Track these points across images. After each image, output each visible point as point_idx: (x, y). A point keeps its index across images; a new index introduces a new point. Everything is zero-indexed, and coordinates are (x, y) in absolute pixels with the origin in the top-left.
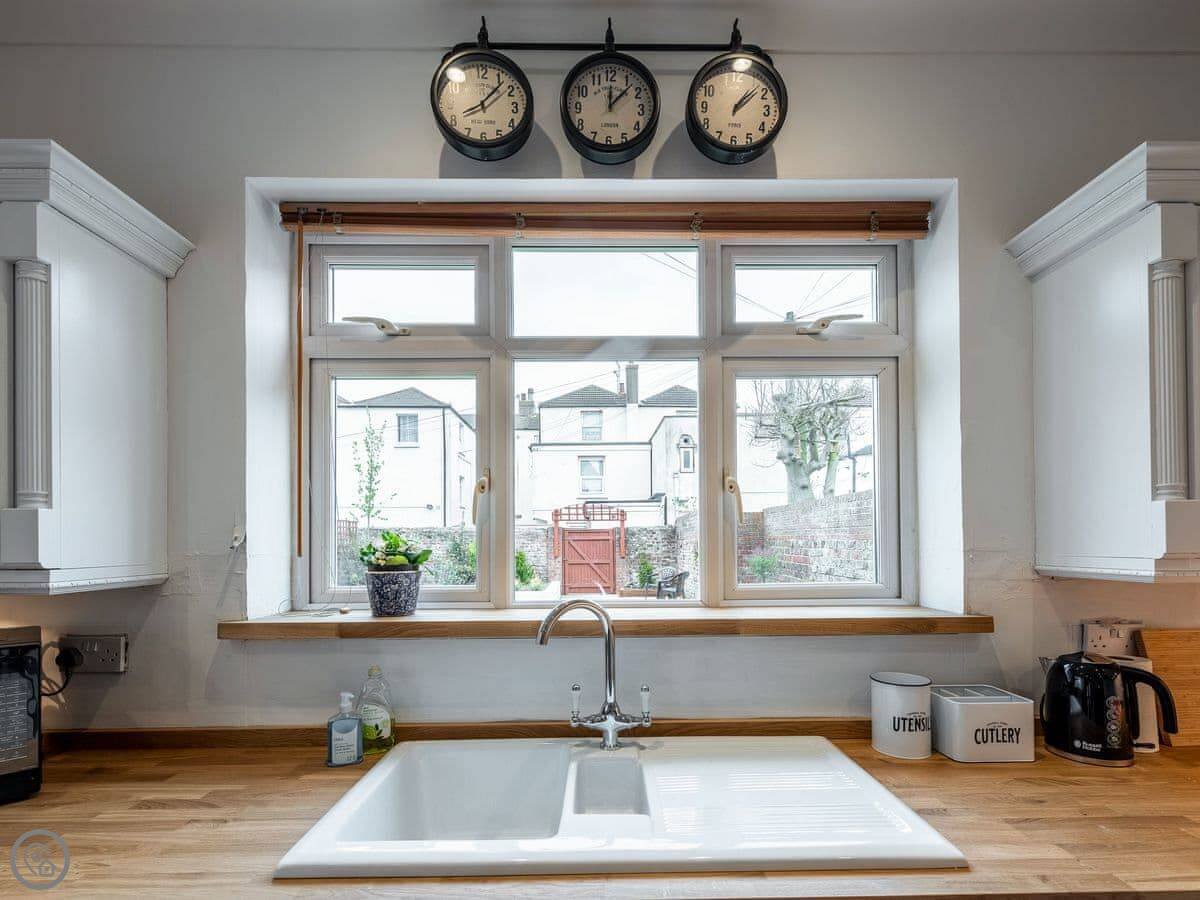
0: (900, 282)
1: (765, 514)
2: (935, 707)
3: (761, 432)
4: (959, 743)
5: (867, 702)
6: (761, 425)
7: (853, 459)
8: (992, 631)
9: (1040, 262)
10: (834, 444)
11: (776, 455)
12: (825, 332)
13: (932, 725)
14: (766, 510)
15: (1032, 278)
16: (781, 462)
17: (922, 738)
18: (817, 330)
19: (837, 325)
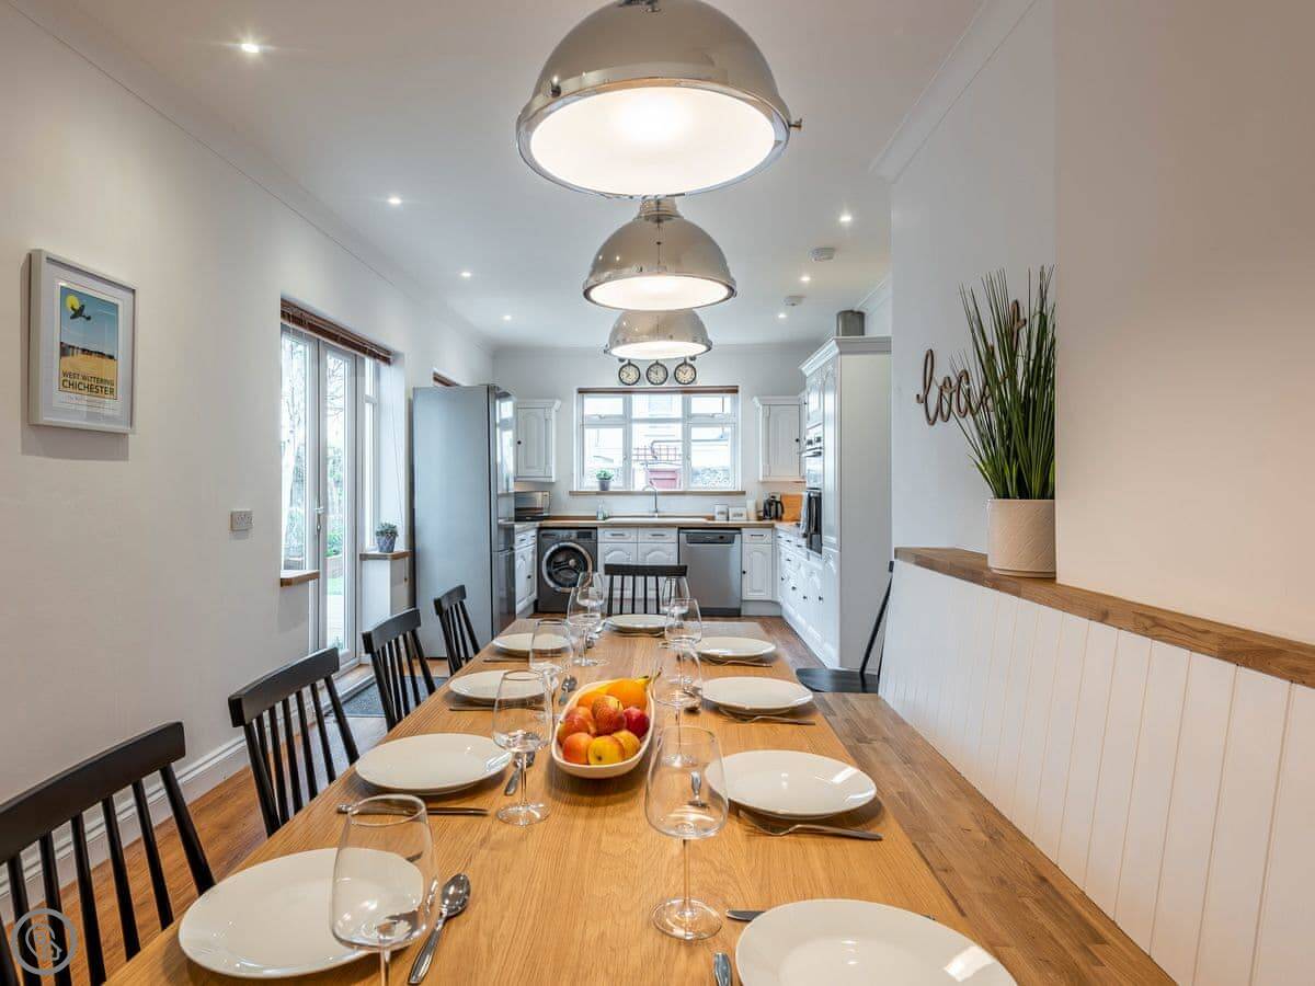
17: (724, 517)
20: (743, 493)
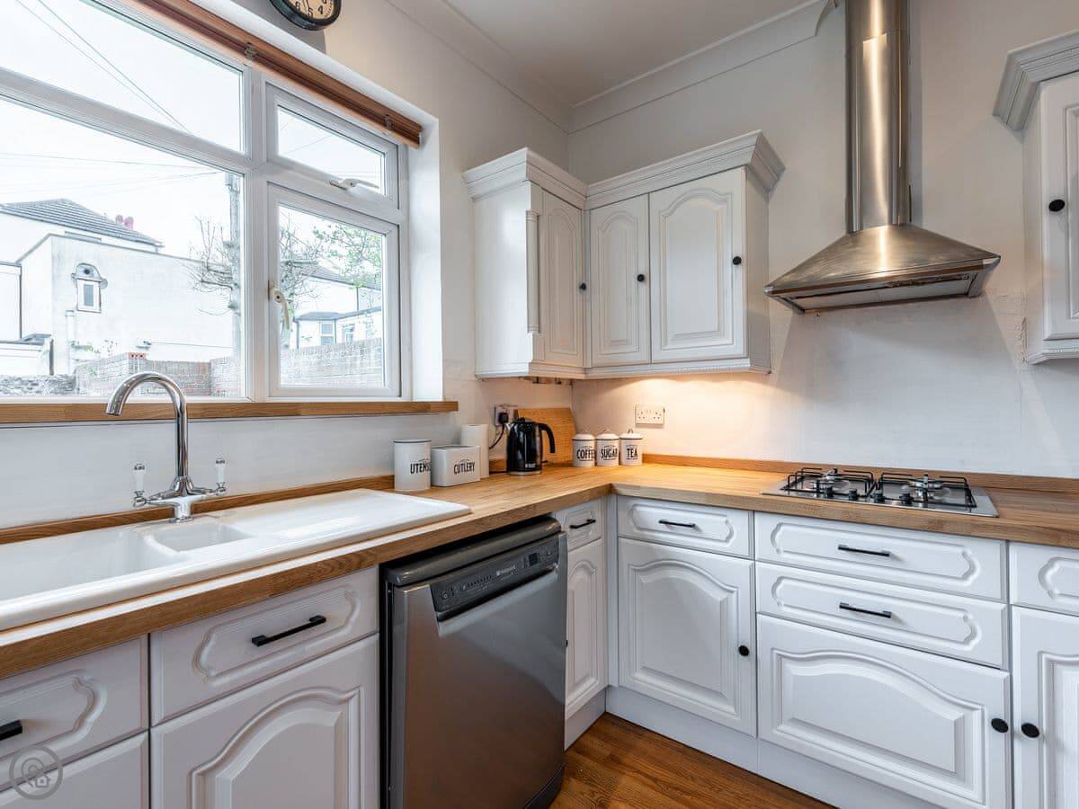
0: (401, 173)
1: (212, 365)
2: (432, 456)
3: (208, 276)
4: (446, 475)
5: (392, 464)
6: (209, 270)
7: (297, 322)
8: (457, 410)
9: (479, 191)
10: (290, 302)
11: (227, 304)
12: (351, 190)
13: (429, 466)
14: (216, 361)
15: (474, 199)
16: (231, 311)
17: (427, 474)
18: (345, 186)
19: (361, 188)
20: (450, 406)
